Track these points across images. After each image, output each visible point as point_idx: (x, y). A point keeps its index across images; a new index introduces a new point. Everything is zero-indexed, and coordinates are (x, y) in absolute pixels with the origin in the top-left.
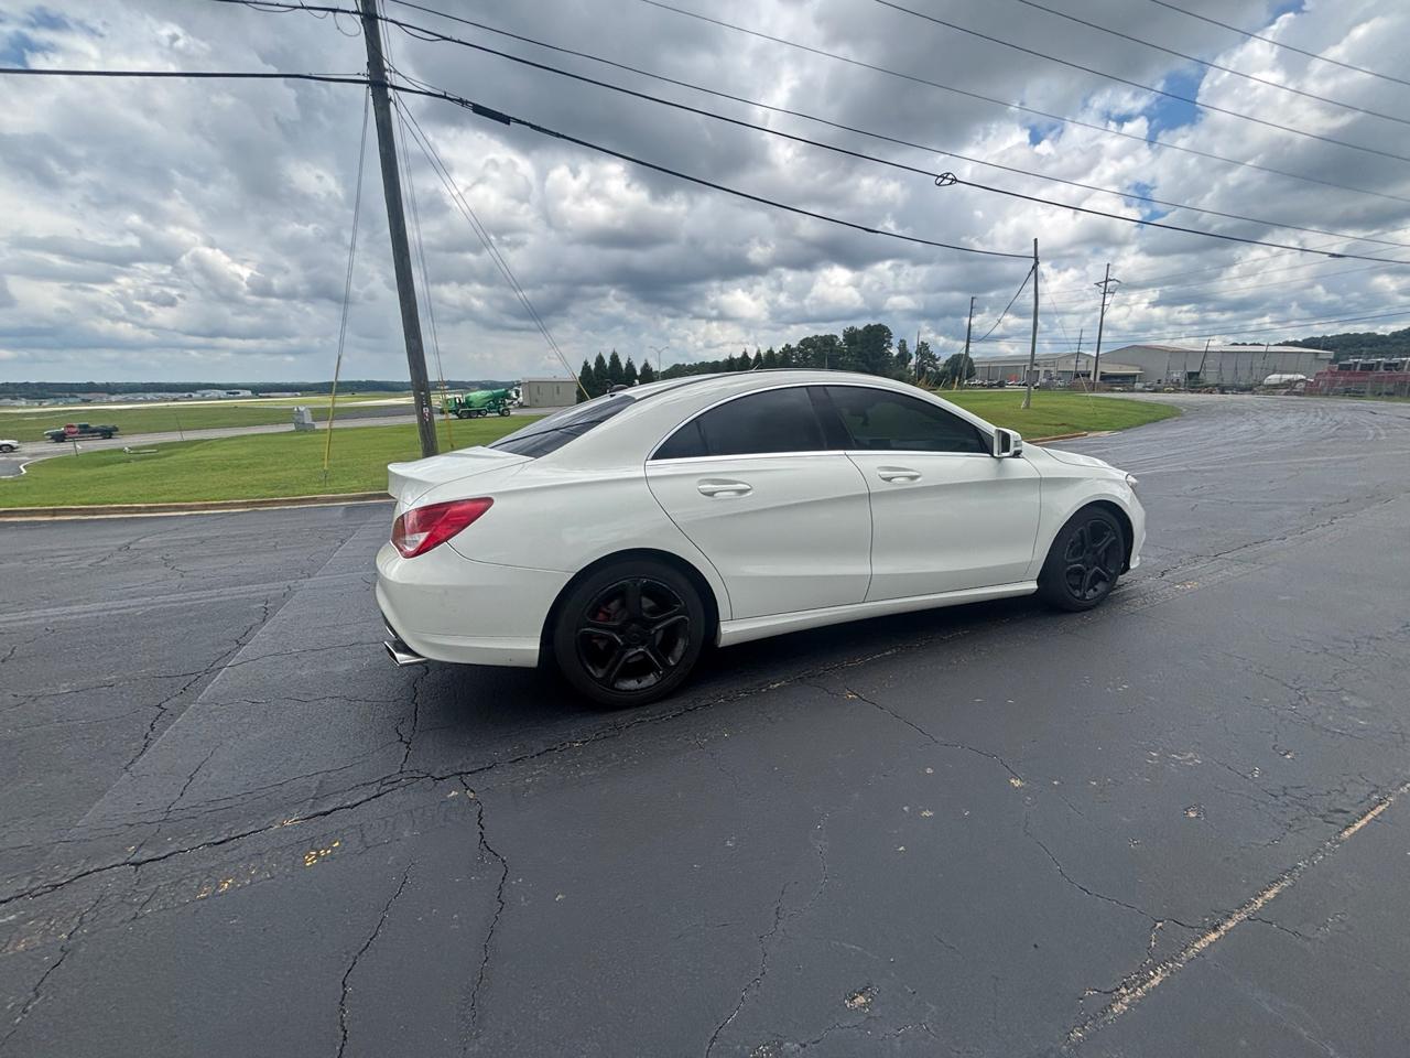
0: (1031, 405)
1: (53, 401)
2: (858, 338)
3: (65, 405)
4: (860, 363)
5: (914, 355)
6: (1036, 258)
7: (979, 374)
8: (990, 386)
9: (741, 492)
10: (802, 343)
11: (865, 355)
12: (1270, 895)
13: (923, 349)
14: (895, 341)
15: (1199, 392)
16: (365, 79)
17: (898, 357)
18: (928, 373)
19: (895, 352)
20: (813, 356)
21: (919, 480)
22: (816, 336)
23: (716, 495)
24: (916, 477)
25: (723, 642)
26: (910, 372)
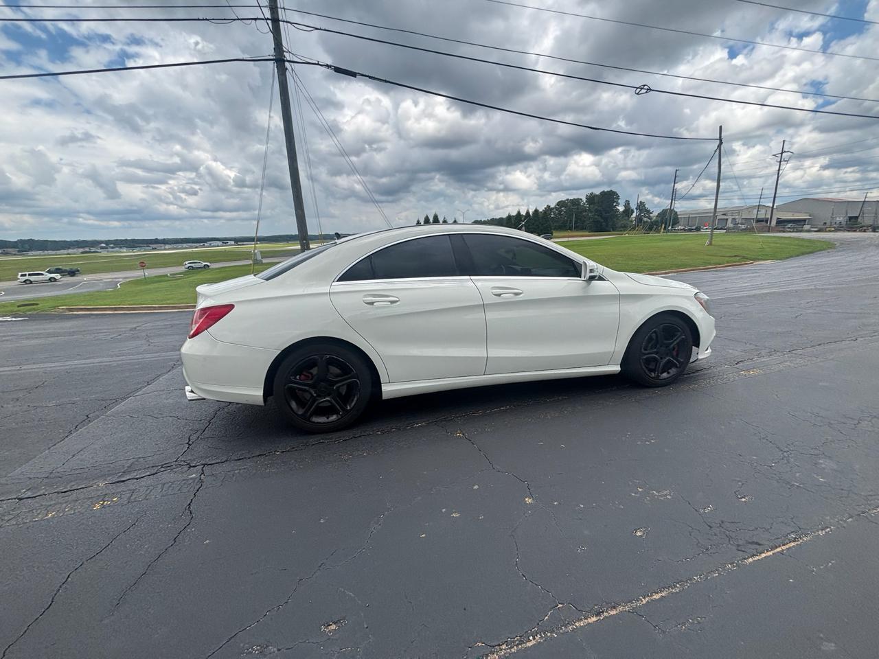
0: (713, 243)
1: (138, 249)
2: (596, 200)
3: (145, 251)
4: (596, 217)
5: (635, 211)
6: (720, 139)
7: (682, 222)
8: (690, 230)
9: (392, 302)
10: (559, 204)
11: (600, 211)
12: (656, 596)
13: (641, 206)
14: (622, 201)
15: (855, 231)
16: (273, 58)
17: (623, 212)
18: (644, 222)
19: (621, 208)
20: (565, 212)
21: (521, 295)
22: (567, 200)
23: (375, 304)
24: (521, 293)
25: (385, 396)
26: (632, 222)
